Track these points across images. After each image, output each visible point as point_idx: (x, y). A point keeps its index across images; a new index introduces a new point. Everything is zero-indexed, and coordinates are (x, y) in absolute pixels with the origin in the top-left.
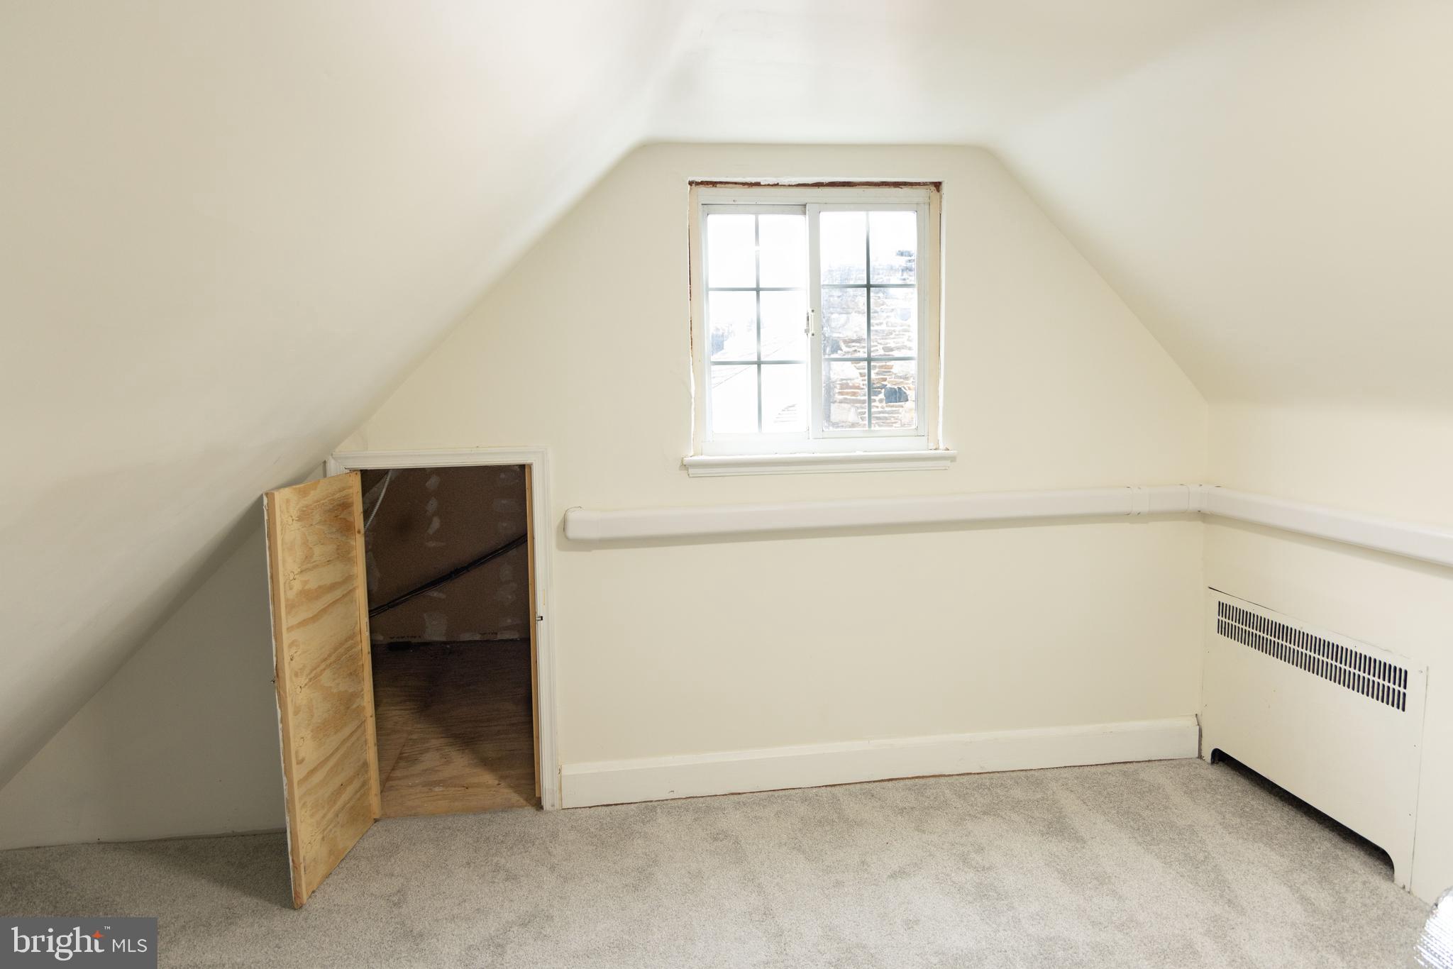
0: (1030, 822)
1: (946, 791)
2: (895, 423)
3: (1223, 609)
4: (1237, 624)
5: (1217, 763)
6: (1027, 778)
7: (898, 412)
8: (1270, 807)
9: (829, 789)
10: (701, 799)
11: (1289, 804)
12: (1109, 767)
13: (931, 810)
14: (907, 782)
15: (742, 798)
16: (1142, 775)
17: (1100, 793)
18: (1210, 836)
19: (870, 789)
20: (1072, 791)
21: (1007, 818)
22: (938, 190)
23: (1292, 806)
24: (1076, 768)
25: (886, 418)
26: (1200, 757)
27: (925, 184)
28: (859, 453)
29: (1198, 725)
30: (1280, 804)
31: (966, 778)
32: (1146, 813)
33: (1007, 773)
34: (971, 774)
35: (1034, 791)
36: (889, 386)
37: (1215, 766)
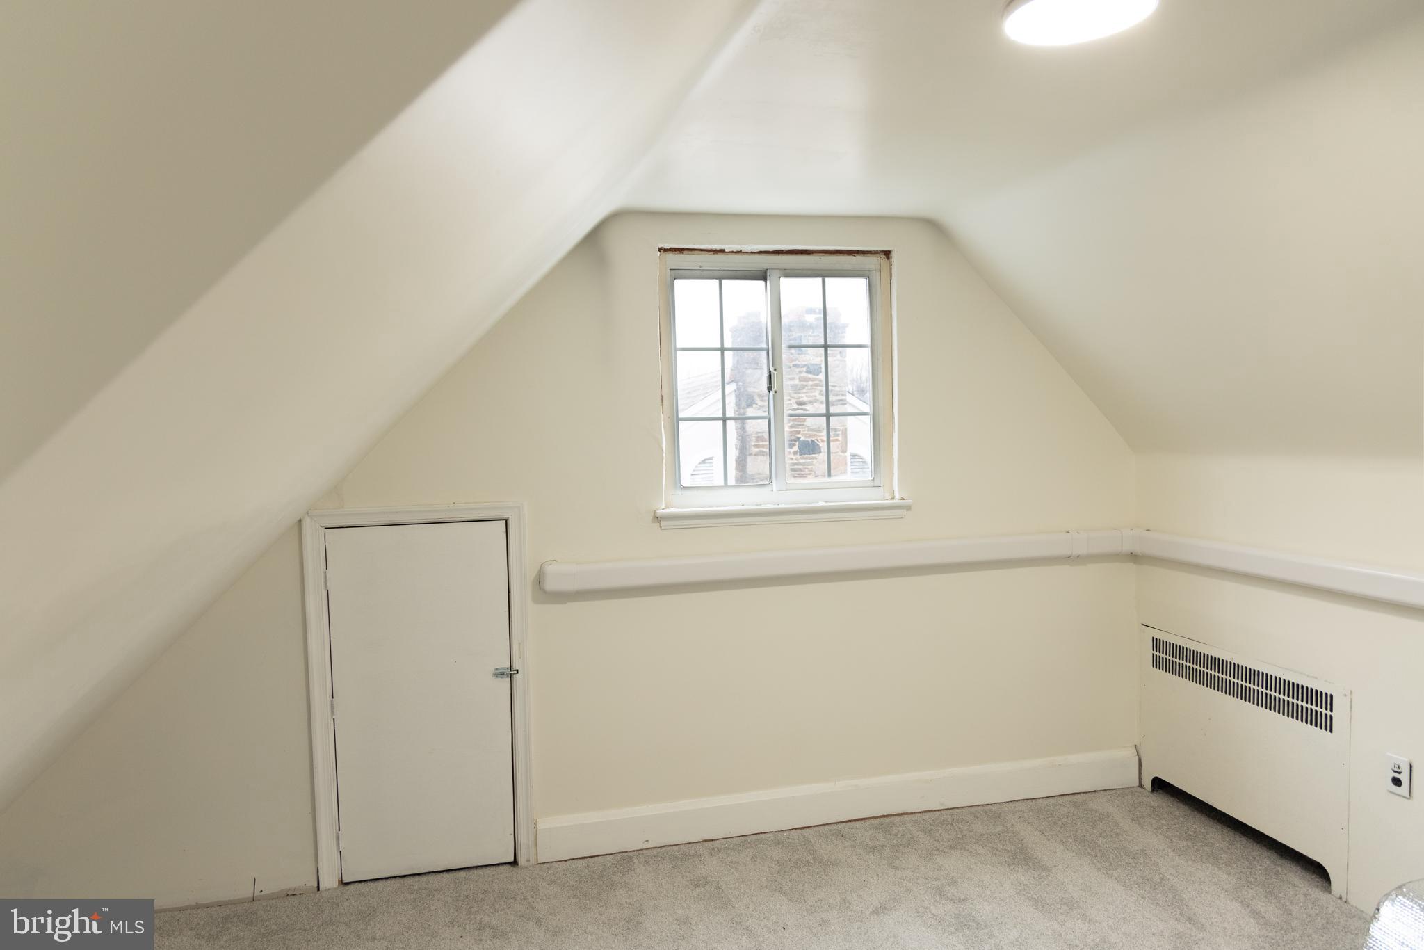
0: (996, 854)
1: (912, 828)
2: (810, 474)
3: (1157, 644)
4: (1171, 658)
5: (1157, 791)
6: (984, 811)
7: (811, 464)
8: (1211, 829)
9: (799, 831)
10: (676, 848)
11: (1228, 826)
12: (1059, 798)
13: (901, 847)
14: (873, 821)
15: (716, 844)
16: (1091, 805)
17: (1055, 824)
18: (1162, 859)
19: (841, 829)
20: (1029, 823)
21: (974, 851)
22: (888, 258)
23: (1230, 827)
24: (1029, 801)
25: (800, 470)
26: (1141, 785)
27: (876, 252)
28: (821, 504)
29: (1138, 755)
30: (1219, 826)
31: (928, 815)
32: (1101, 841)
33: (966, 809)
34: (932, 811)
35: (994, 825)
36: (802, 438)
37: (1155, 794)
